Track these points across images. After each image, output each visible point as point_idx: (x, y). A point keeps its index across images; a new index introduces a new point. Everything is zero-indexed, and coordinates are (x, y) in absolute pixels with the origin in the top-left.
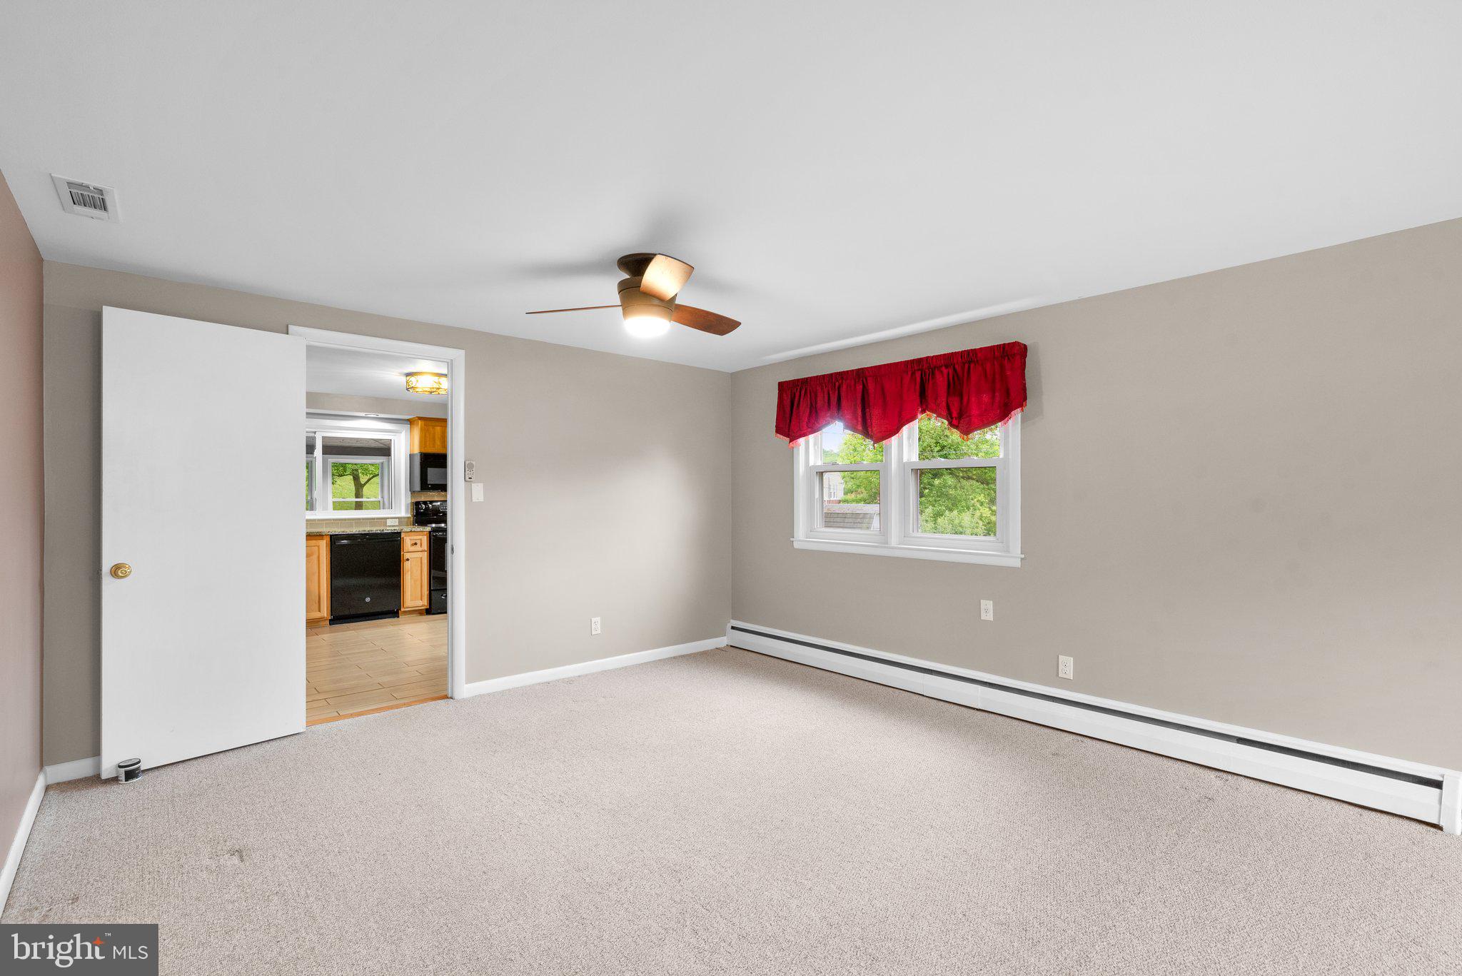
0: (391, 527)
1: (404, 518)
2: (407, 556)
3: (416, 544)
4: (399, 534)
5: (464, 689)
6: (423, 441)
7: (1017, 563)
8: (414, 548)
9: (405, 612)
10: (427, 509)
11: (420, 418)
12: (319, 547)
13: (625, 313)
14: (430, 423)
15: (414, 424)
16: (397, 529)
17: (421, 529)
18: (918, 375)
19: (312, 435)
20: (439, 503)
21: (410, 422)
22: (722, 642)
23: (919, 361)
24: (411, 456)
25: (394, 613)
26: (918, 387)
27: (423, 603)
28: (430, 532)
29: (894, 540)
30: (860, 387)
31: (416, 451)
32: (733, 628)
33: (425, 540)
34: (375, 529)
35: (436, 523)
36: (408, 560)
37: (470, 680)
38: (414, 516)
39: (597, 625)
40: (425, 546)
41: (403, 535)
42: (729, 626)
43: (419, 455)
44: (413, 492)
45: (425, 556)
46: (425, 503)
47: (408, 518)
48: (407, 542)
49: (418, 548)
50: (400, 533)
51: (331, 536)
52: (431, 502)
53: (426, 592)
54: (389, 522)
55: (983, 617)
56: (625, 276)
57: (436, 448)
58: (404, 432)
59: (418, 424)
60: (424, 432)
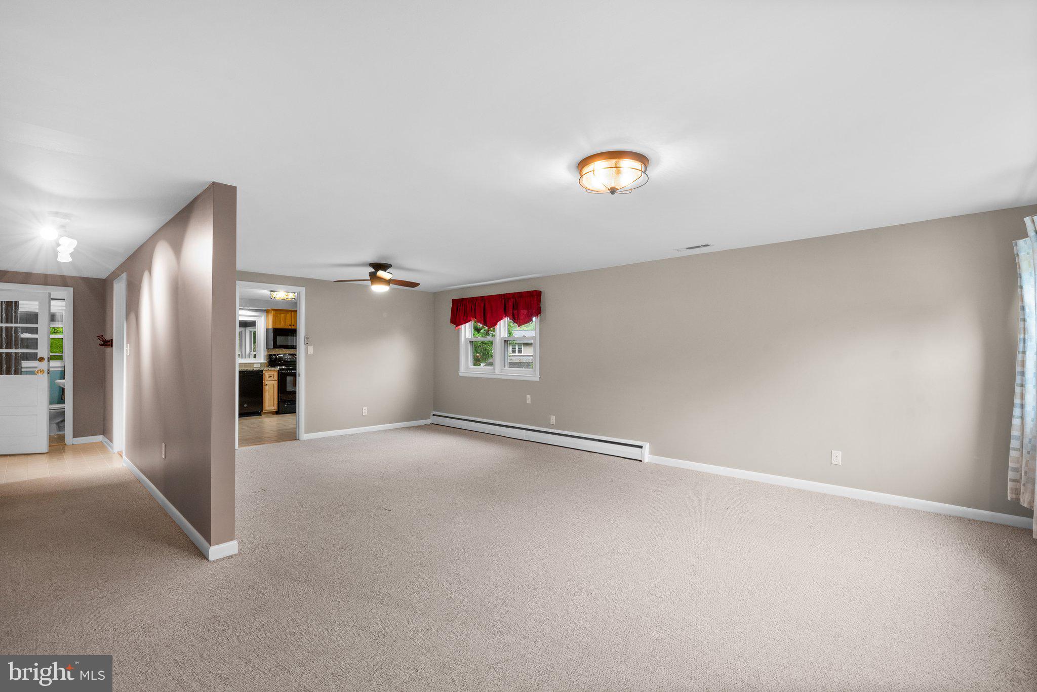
0: (256, 367)
1: (263, 363)
2: (266, 383)
3: (271, 377)
4: (262, 371)
5: (304, 436)
6: (274, 322)
7: (538, 379)
8: (270, 379)
9: (265, 413)
10: (276, 358)
11: (273, 310)
13: (372, 283)
14: (278, 312)
15: (269, 313)
16: (262, 369)
17: (274, 369)
18: (503, 300)
20: (282, 355)
21: (267, 311)
22: (429, 422)
23: (503, 295)
24: (267, 330)
25: (259, 413)
26: (503, 306)
27: (274, 408)
28: (278, 371)
29: (497, 372)
30: (483, 305)
31: (271, 327)
32: (434, 415)
33: (276, 374)
34: (249, 369)
35: (279, 366)
36: (267, 385)
37: (306, 432)
38: (268, 362)
39: (365, 411)
40: (276, 378)
41: (264, 372)
42: (432, 414)
43: (272, 330)
44: (268, 348)
45: (276, 383)
46: (275, 355)
47: (265, 363)
48: (266, 375)
49: (272, 379)
52: (278, 355)
53: (276, 402)
54: (255, 366)
55: (527, 402)
56: (372, 270)
57: (282, 325)
58: (263, 317)
59: (271, 313)
60: (275, 317)
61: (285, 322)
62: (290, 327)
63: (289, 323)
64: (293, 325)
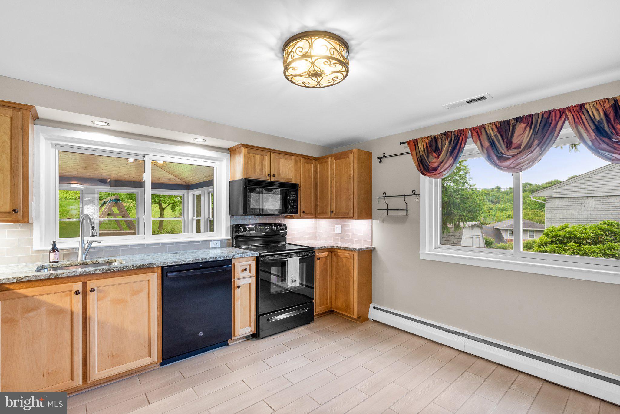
1: (225, 240)
2: (238, 282)
3: (246, 270)
6: (246, 168)
8: (243, 274)
9: (235, 340)
10: (245, 232)
11: (244, 146)
12: (149, 281)
14: (252, 151)
15: (235, 154)
16: (226, 255)
19: (141, 158)
21: (234, 150)
24: (232, 183)
25: (226, 342)
27: (251, 328)
28: (255, 257)
31: (238, 176)
33: (253, 265)
36: (239, 287)
38: (235, 239)
40: (253, 271)
41: (234, 261)
43: (240, 182)
45: (253, 282)
46: (242, 226)
47: (229, 240)
48: (238, 268)
49: (247, 274)
50: (232, 259)
51: (163, 267)
53: (254, 317)
54: (212, 245)
57: (256, 175)
58: (225, 161)
59: (240, 152)
60: (247, 159)
61: (262, 169)
62: (268, 179)
63: (268, 172)
64: (274, 176)
